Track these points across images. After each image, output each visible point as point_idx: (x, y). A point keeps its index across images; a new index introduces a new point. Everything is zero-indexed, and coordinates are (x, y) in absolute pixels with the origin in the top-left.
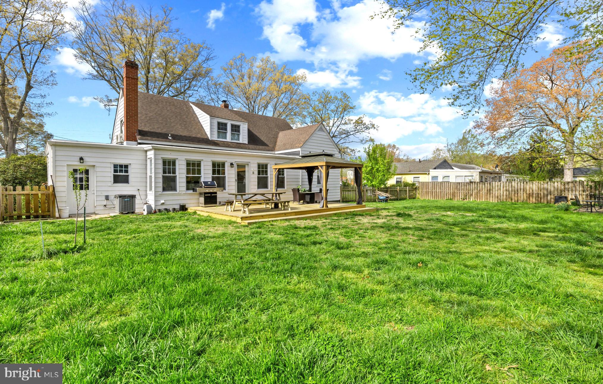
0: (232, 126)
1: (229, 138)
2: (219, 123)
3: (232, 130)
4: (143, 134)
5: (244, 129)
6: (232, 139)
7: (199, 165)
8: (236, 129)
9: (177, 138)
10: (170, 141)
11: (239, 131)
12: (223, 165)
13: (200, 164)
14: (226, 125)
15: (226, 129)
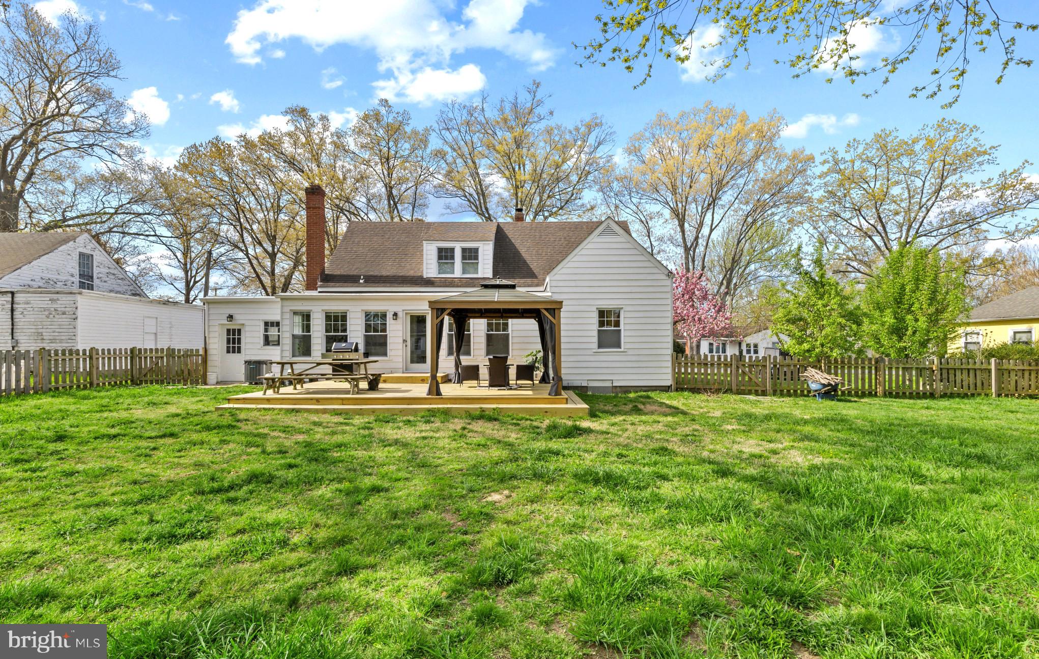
0: (464, 250)
1: (458, 272)
2: (440, 250)
3: (464, 258)
4: (328, 279)
5: (486, 253)
6: (463, 273)
7: (344, 318)
8: (470, 255)
9: (372, 280)
10: (360, 285)
11: (476, 258)
12: (384, 316)
13: (346, 316)
14: (452, 250)
15: (453, 257)
